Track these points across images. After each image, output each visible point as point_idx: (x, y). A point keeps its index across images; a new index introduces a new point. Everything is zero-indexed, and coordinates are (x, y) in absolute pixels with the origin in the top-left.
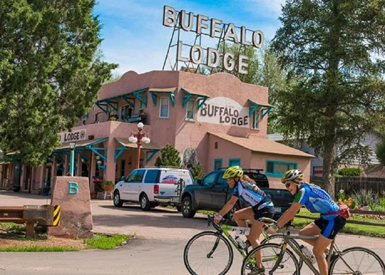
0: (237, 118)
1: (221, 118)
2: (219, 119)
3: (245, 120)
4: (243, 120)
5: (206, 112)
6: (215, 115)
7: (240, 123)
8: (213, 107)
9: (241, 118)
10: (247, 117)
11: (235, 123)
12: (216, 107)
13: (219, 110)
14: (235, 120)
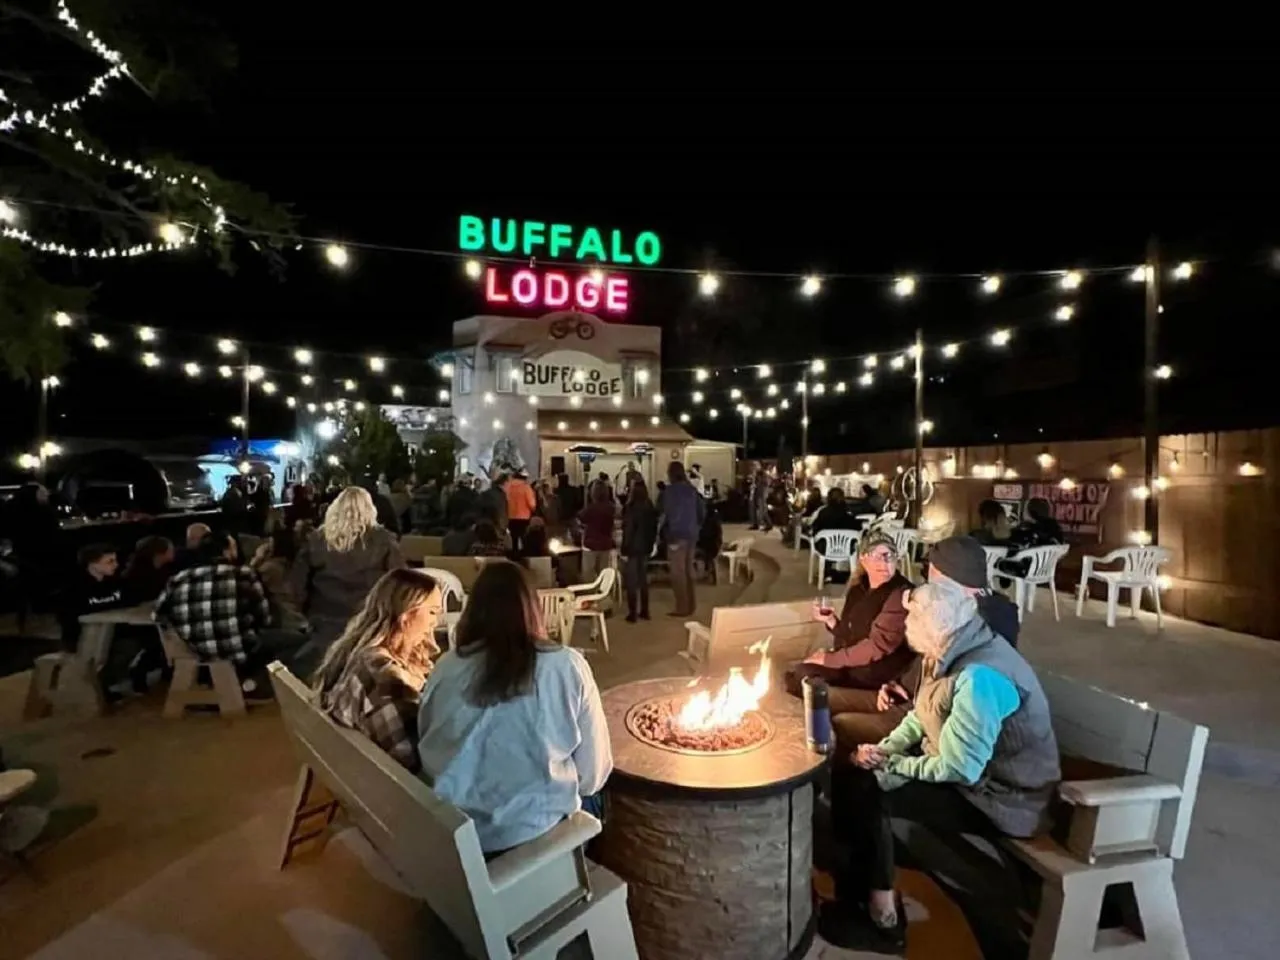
0: (597, 384)
1: (564, 385)
2: (561, 387)
3: (613, 385)
4: (609, 386)
5: (534, 378)
6: (553, 381)
7: (603, 390)
8: (547, 368)
9: (606, 383)
10: (617, 379)
11: (593, 392)
12: (553, 368)
13: (559, 373)
14: (594, 386)
